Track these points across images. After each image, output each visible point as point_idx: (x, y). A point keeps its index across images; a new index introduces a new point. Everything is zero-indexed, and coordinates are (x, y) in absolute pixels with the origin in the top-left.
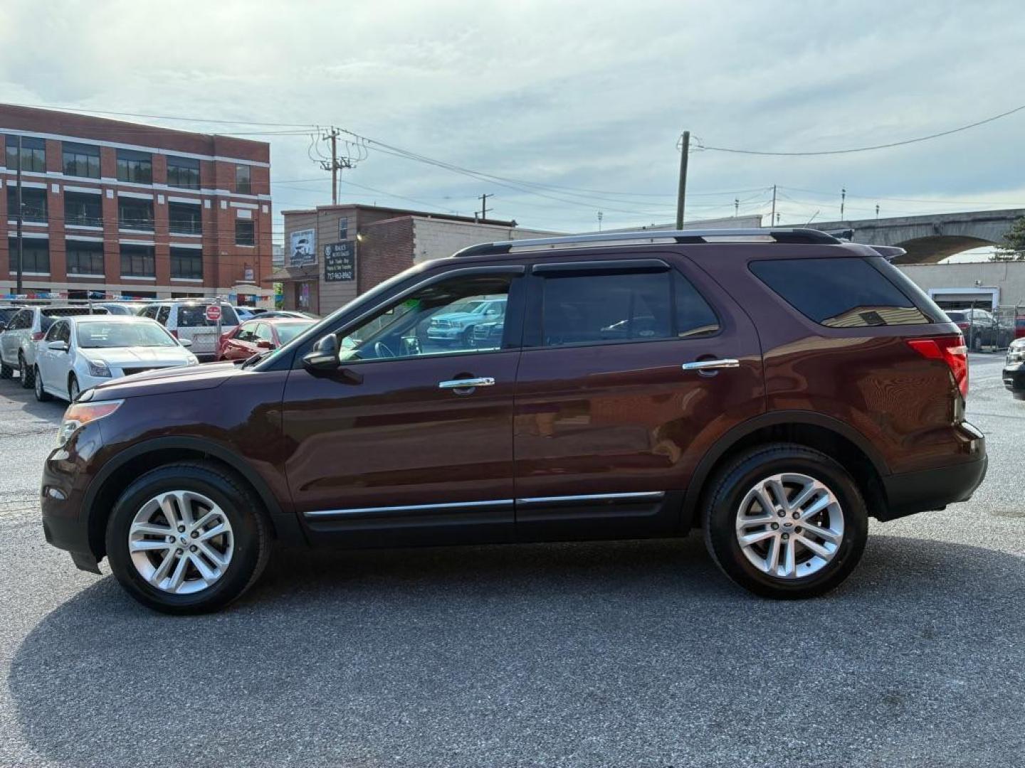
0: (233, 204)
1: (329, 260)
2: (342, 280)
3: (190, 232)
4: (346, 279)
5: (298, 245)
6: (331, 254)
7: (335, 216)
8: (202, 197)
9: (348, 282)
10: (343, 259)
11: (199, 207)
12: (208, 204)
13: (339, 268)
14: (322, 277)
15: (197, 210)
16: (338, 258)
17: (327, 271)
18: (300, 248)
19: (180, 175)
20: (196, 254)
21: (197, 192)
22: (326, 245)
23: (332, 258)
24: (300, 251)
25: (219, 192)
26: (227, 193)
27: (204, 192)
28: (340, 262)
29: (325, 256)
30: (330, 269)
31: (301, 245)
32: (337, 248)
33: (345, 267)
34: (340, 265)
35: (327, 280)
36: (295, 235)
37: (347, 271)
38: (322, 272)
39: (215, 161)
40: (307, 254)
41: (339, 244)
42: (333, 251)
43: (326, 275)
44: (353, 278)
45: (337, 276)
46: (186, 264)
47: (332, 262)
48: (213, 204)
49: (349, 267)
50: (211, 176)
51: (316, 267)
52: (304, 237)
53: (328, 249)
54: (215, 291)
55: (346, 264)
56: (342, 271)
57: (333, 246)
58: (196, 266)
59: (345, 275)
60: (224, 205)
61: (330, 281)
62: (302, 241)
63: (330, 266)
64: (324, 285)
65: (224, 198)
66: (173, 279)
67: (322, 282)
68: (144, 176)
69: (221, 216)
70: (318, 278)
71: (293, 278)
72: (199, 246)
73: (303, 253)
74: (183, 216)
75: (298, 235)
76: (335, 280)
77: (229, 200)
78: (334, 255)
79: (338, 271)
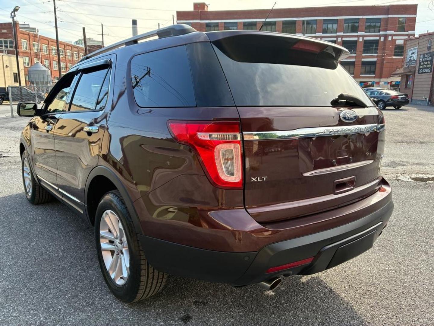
0: (394, 37)
1: (421, 62)
2: (426, 73)
3: (372, 53)
4: (428, 72)
5: (411, 56)
6: (423, 59)
7: (427, 39)
8: (380, 36)
9: (429, 74)
10: (427, 62)
11: (378, 40)
12: (382, 39)
13: (425, 66)
14: (417, 72)
15: (377, 42)
16: (425, 61)
17: (419, 69)
18: (411, 57)
19: (371, 26)
20: (374, 63)
21: (378, 34)
22: (421, 55)
23: (423, 62)
24: (411, 58)
25: (389, 32)
26: (392, 32)
27: (382, 33)
28: (426, 63)
29: (420, 60)
30: (421, 67)
31: (412, 55)
32: (426, 56)
33: (428, 66)
34: (426, 65)
35: (419, 73)
36: (410, 51)
37: (428, 68)
38: (417, 69)
39: (389, 17)
40: (414, 60)
41: (427, 54)
42: (424, 57)
43: (419, 70)
44: (431, 72)
45: (424, 71)
46: (368, 68)
47: (422, 64)
48: (384, 39)
49: (430, 66)
50: (386, 25)
51: (415, 67)
52: (414, 51)
53: (422, 56)
54: (380, 80)
55: (429, 64)
56: (427, 68)
57: (424, 55)
58: (373, 69)
59: (428, 70)
60: (390, 38)
61: (420, 73)
62: (413, 54)
63: (421, 65)
64: (417, 76)
65: (391, 35)
66: (361, 76)
67: (416, 74)
68: (354, 29)
69: (387, 44)
70: (415, 72)
71: (404, 73)
72: (375, 59)
73: (412, 59)
74: (370, 46)
75: (411, 50)
76: (422, 73)
77: (393, 35)
78: (424, 60)
79: (424, 68)
